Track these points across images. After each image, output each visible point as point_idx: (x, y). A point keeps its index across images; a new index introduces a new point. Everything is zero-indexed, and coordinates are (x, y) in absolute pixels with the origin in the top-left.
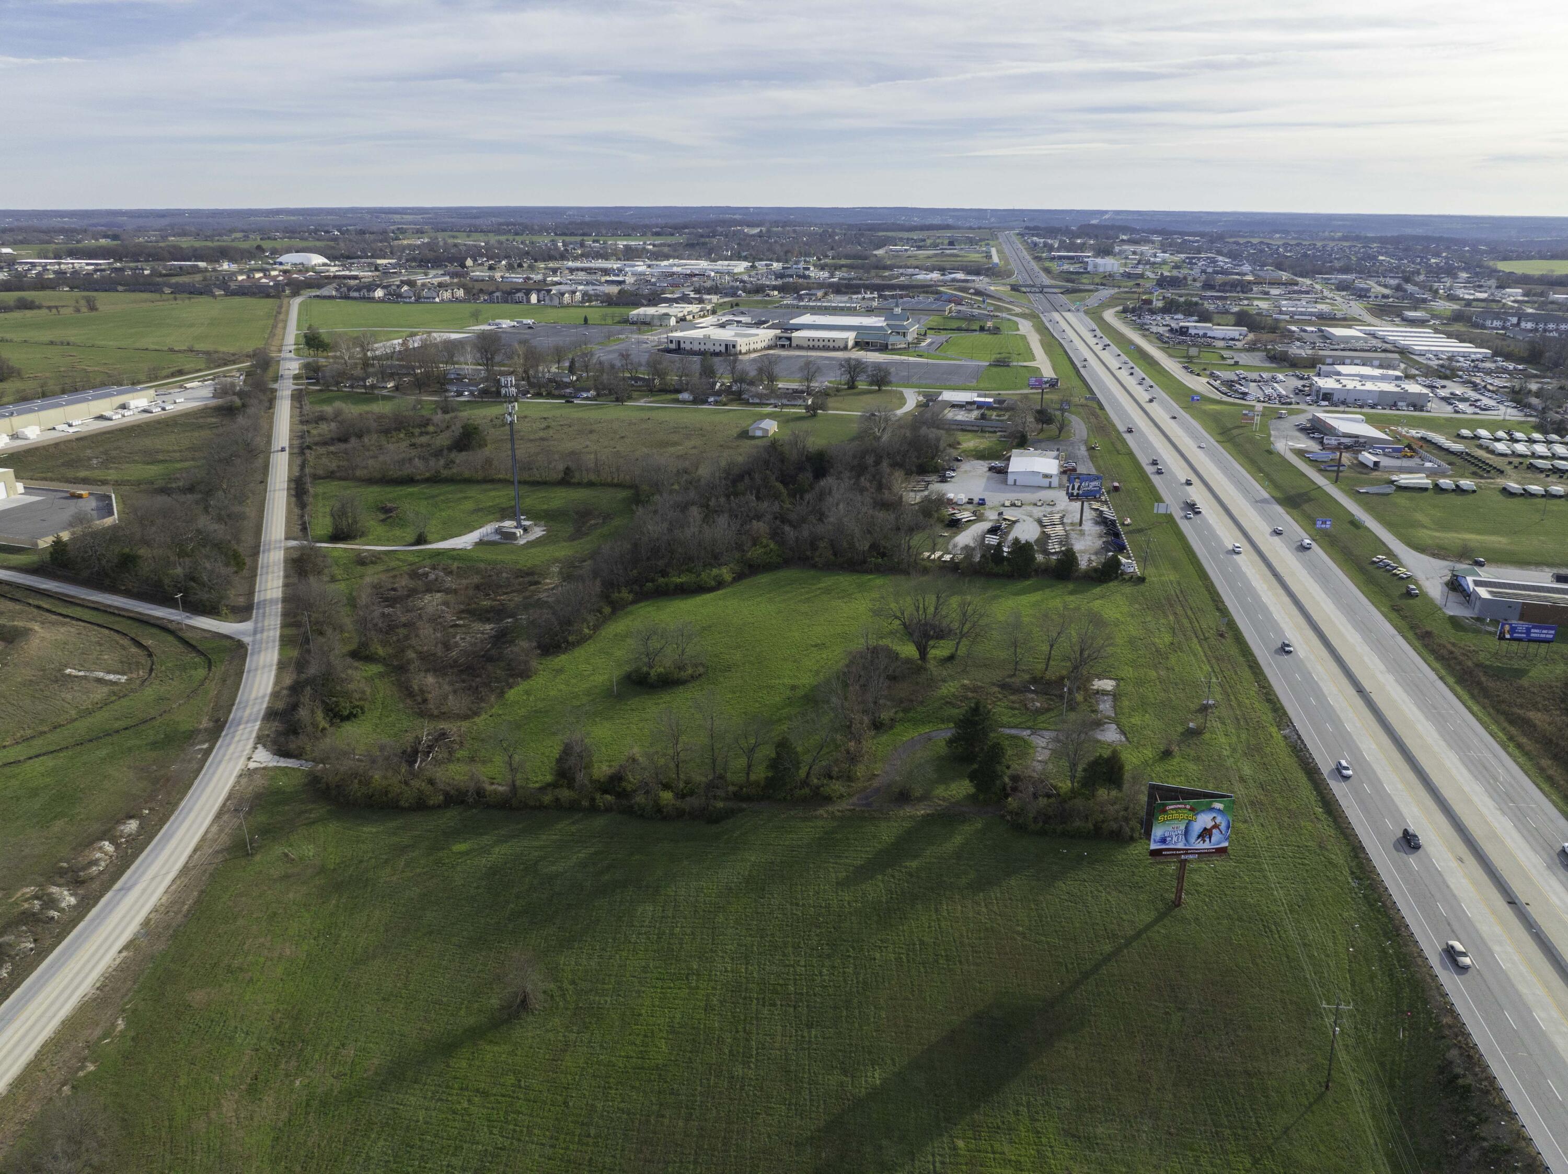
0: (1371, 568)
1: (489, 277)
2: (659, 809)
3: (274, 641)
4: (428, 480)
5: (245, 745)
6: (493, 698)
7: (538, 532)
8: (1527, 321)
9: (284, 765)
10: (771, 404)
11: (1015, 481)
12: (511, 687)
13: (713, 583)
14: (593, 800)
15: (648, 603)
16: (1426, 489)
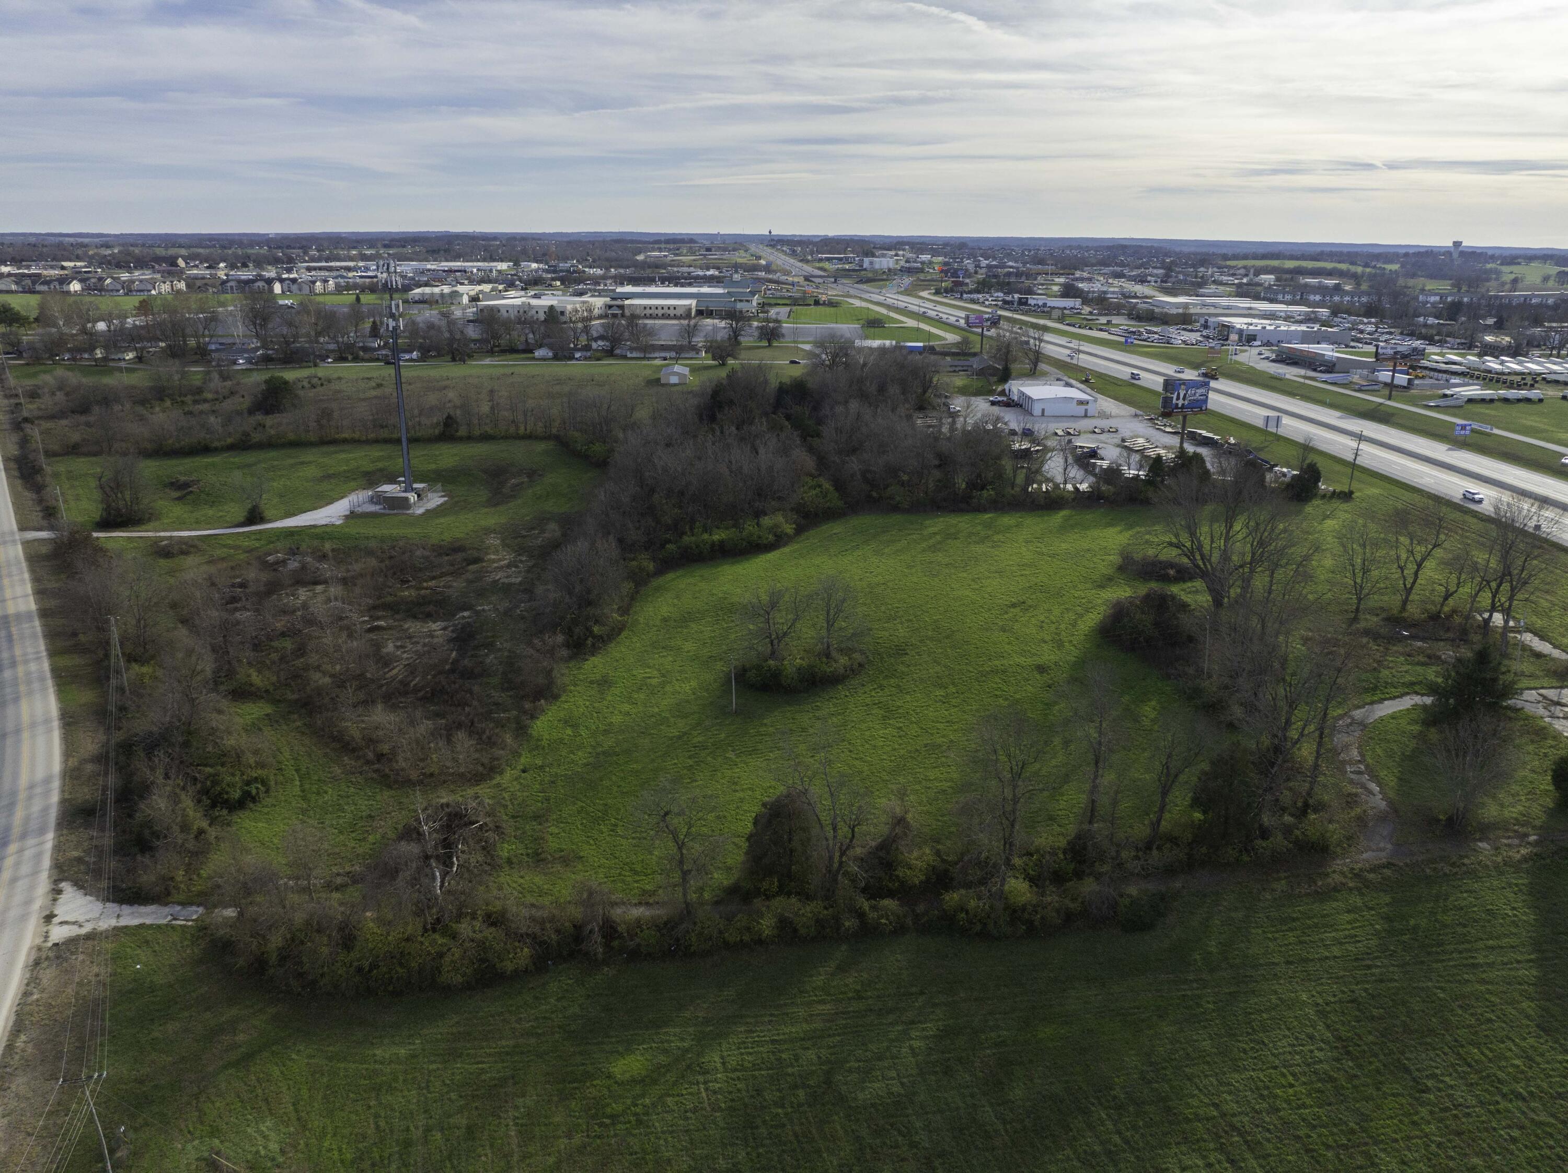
3: (42, 679)
4: (231, 448)
6: (509, 739)
7: (435, 500)
10: (656, 358)
11: (1043, 410)
12: (533, 717)
13: (771, 537)
14: (861, 915)
15: (680, 572)
16: (1492, 400)
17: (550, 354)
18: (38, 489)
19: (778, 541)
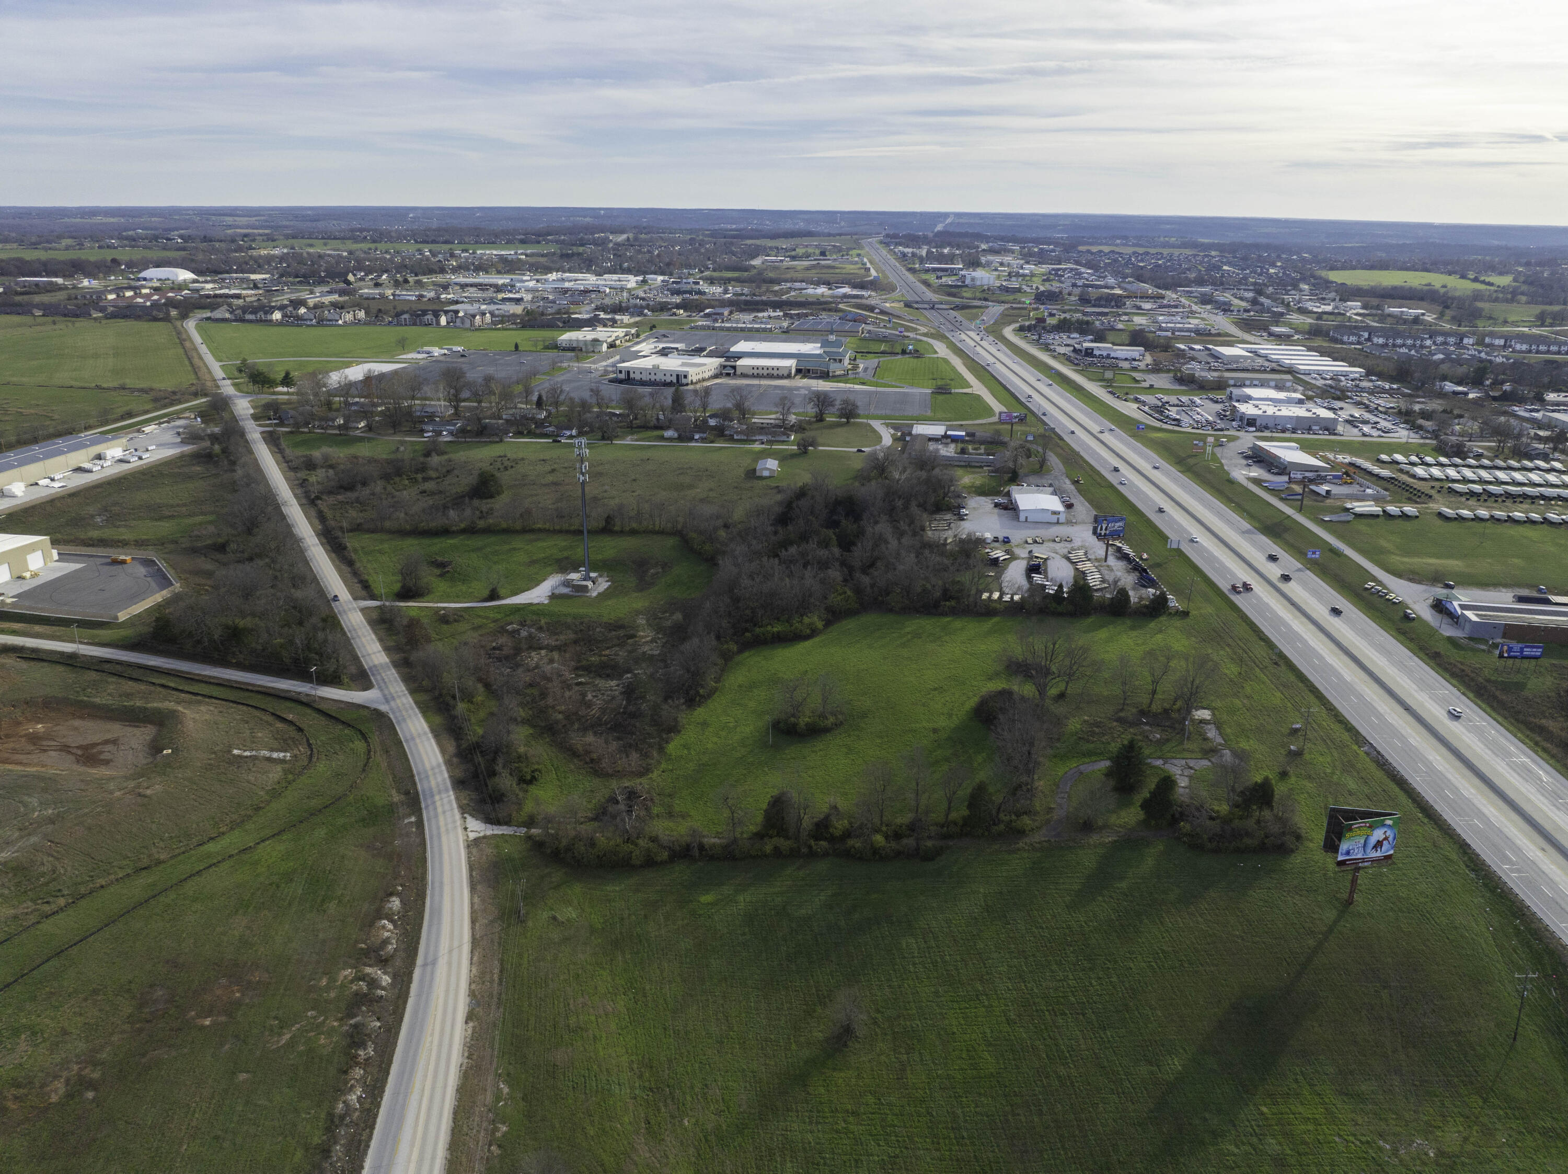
0: (1365, 594)
1: (380, 294)
2: (875, 851)
3: (412, 709)
4: (463, 531)
5: (453, 816)
6: (655, 754)
7: (604, 584)
8: (1379, 337)
9: (500, 833)
10: (756, 440)
11: (1026, 517)
12: (667, 742)
13: (808, 631)
14: (810, 847)
15: (752, 652)
16: (1378, 516)
17: (676, 435)
18: (350, 563)
19: (813, 633)
